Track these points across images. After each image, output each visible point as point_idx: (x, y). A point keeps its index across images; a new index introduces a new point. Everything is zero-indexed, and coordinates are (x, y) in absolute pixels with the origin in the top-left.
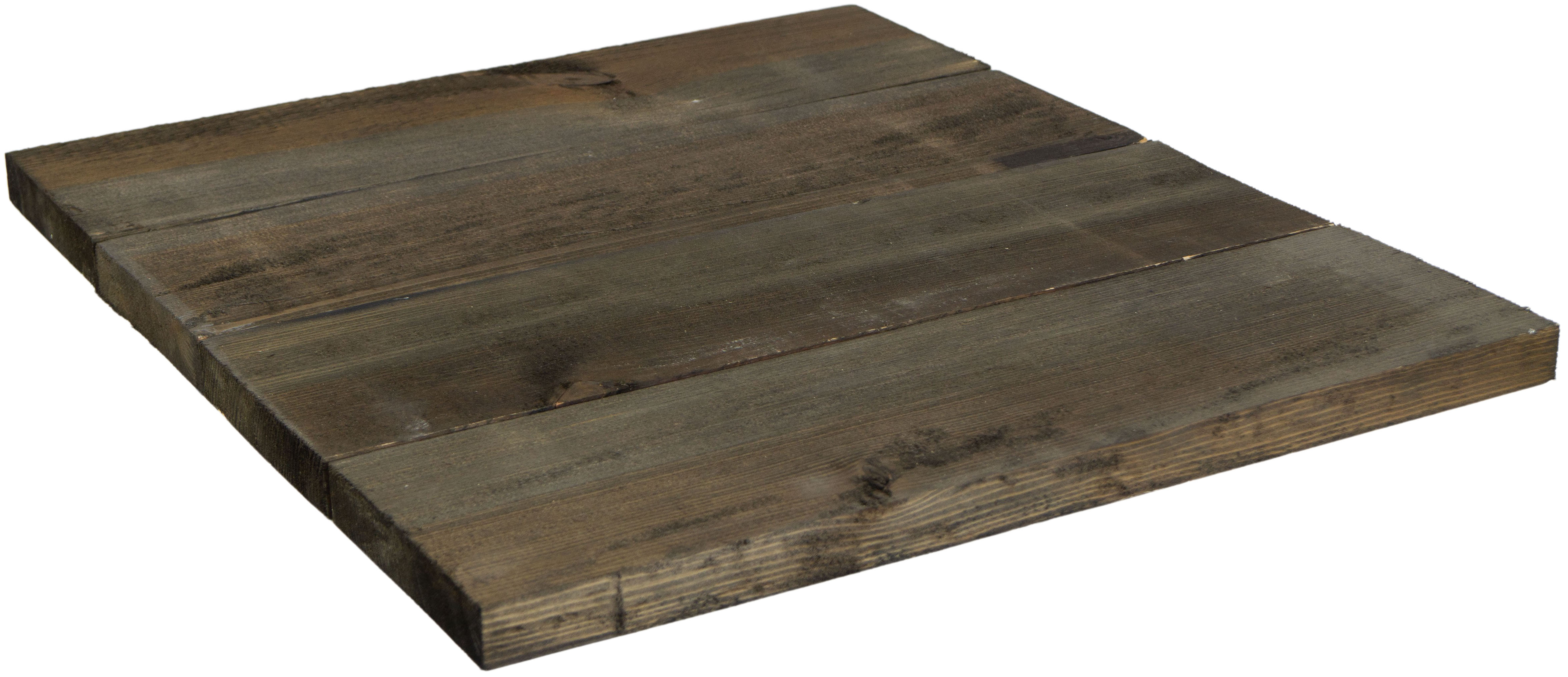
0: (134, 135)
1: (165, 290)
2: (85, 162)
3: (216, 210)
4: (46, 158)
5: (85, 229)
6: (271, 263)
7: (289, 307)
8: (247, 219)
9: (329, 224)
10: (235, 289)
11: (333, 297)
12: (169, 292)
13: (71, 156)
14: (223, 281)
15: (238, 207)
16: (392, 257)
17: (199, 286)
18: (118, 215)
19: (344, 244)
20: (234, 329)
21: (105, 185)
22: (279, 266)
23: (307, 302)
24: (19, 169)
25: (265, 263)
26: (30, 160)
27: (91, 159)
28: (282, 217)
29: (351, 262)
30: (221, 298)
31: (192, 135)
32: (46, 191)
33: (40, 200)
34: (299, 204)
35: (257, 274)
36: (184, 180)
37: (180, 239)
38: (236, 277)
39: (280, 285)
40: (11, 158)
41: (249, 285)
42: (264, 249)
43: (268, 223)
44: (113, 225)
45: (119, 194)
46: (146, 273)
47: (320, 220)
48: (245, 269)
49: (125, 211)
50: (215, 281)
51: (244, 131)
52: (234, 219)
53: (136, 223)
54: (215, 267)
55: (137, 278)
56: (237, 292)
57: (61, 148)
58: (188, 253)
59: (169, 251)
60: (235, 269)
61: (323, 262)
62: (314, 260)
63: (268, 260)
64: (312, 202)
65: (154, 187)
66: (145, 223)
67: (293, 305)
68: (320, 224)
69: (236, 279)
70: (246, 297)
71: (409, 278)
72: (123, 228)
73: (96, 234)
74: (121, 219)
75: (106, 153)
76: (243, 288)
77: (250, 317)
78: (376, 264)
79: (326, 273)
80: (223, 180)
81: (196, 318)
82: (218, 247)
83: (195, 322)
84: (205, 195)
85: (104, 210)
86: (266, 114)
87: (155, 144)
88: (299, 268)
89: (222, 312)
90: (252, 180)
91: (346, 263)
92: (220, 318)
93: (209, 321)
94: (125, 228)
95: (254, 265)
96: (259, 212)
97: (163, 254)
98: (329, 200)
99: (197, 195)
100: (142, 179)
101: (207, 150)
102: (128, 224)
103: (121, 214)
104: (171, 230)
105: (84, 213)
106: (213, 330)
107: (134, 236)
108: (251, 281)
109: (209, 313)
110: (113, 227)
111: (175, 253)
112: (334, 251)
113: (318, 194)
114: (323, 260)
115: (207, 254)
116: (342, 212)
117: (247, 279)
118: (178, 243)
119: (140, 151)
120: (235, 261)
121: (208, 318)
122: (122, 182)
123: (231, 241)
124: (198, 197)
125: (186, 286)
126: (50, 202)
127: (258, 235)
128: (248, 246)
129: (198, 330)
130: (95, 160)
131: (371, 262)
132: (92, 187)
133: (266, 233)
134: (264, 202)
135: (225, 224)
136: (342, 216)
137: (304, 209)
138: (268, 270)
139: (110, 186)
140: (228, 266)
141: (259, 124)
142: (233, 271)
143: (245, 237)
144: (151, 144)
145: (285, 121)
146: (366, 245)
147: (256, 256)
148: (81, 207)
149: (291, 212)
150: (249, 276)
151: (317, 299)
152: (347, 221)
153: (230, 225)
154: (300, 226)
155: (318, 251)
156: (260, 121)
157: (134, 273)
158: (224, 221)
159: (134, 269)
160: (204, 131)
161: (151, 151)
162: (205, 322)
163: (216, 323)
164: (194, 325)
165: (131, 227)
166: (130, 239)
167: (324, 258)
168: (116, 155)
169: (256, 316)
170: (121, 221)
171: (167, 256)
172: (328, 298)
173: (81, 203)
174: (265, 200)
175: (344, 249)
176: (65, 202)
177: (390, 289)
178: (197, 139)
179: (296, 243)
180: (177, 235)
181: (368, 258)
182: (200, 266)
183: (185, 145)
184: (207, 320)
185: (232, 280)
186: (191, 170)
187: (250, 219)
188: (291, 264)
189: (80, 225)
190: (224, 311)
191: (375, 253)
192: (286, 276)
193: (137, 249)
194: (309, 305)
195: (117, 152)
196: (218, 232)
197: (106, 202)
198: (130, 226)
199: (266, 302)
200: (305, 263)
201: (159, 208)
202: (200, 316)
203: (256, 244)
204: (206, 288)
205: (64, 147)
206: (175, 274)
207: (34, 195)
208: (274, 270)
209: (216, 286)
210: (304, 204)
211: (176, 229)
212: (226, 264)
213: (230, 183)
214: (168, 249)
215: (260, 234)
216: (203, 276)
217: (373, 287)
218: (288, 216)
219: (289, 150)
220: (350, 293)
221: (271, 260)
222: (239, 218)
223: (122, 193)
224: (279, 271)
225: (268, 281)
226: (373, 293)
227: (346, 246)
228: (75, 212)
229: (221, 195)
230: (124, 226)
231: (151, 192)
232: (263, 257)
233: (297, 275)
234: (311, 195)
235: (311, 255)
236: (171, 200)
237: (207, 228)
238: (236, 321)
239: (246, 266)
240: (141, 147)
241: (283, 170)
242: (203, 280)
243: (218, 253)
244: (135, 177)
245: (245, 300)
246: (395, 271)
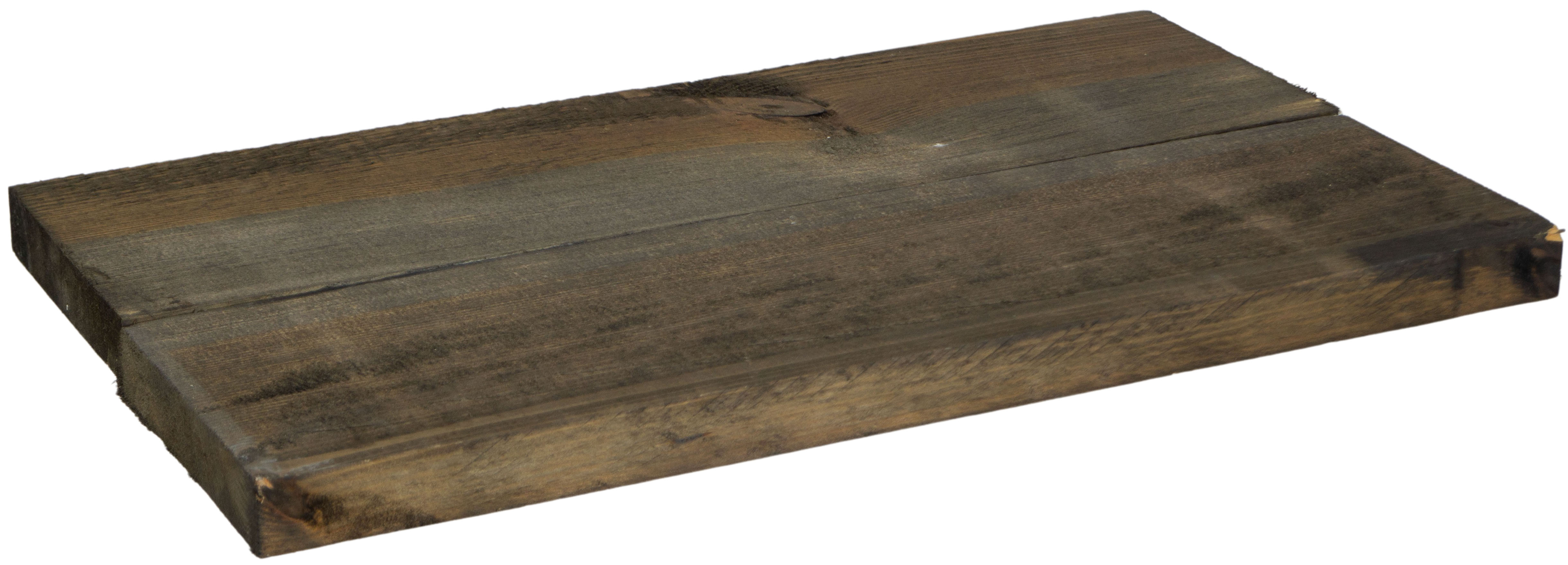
0: (181, 168)
1: (211, 404)
2: (115, 205)
3: (292, 284)
4: (64, 197)
5: (113, 305)
6: (358, 368)
7: (382, 437)
8: (327, 300)
9: (437, 312)
10: (307, 405)
11: (441, 425)
12: (218, 407)
13: (97, 195)
14: (291, 393)
15: (321, 280)
16: (524, 366)
17: (258, 400)
18: (158, 285)
19: (458, 343)
20: (305, 469)
21: (141, 240)
22: (368, 374)
23: (406, 432)
24: (27, 211)
25: (349, 369)
26: (42, 199)
27: (123, 200)
28: (374, 299)
29: (467, 372)
30: (289, 420)
31: (260, 171)
32: (62, 246)
33: (54, 257)
34: (397, 280)
35: (338, 385)
36: (248, 237)
37: (235, 326)
38: (310, 388)
39: (369, 402)
40: (17, 195)
41: (327, 401)
42: (348, 347)
43: (355, 308)
44: (151, 301)
45: (160, 254)
46: (187, 377)
47: (426, 305)
48: (322, 377)
49: (167, 279)
50: (281, 393)
51: (330, 166)
52: (309, 298)
53: (183, 299)
54: (282, 371)
55: (175, 383)
56: (310, 412)
57: (84, 182)
58: (245, 349)
59: (220, 343)
60: (308, 376)
61: (429, 370)
62: (416, 367)
63: (353, 364)
64: (415, 277)
65: (207, 245)
66: (194, 298)
67: (386, 436)
68: (426, 312)
69: (309, 392)
70: (323, 420)
71: (546, 400)
72: (164, 305)
73: (127, 312)
74: (161, 291)
75: (144, 192)
76: (319, 405)
77: (327, 451)
78: (500, 376)
79: (433, 388)
80: (300, 239)
81: (253, 450)
82: (287, 341)
83: (256, 453)
84: (275, 260)
85: (141, 277)
86: (360, 143)
87: (211, 182)
88: (396, 378)
89: (289, 441)
90: (340, 240)
91: (463, 373)
92: (288, 450)
93: (271, 455)
94: (167, 306)
95: (334, 371)
96: (343, 290)
97: (211, 349)
98: (437, 275)
99: (265, 260)
100: (191, 232)
101: (279, 193)
102: (171, 300)
103: (162, 284)
104: (223, 312)
105: (112, 280)
106: (276, 469)
107: (173, 319)
108: (330, 394)
109: (272, 442)
110: (151, 304)
111: (227, 348)
112: (443, 353)
113: (429, 264)
114: (429, 367)
115: (270, 352)
116: (456, 294)
117: (324, 392)
118: (232, 333)
119: (189, 191)
120: (309, 363)
121: (269, 449)
122: (164, 236)
123: (304, 332)
124: (266, 263)
125: (241, 400)
126: (66, 263)
127: (340, 325)
128: (327, 341)
129: (254, 468)
130: (129, 202)
131: (494, 373)
132: (125, 242)
133: (351, 323)
134: (356, 274)
135: (296, 306)
136: (454, 301)
137: (404, 288)
138: (353, 379)
139: (147, 242)
140: (299, 370)
141: (349, 157)
142: (306, 379)
143: (323, 327)
144: (205, 181)
145: (384, 154)
146: (488, 346)
147: (338, 357)
148: (109, 271)
149: (386, 291)
150: (327, 387)
151: (421, 427)
152: (462, 308)
153: (304, 307)
154: (397, 313)
155: (422, 353)
156: (352, 153)
157: (171, 376)
158: (296, 301)
159: (172, 370)
160: (276, 164)
161: (205, 192)
162: (265, 456)
163: (281, 459)
164: (251, 460)
165: (176, 305)
166: (167, 324)
167: (431, 363)
168: (157, 195)
169: (336, 450)
170: (162, 294)
171: (216, 351)
172: (435, 426)
173: (108, 266)
174: (357, 271)
175: (457, 352)
176: (87, 264)
177: (521, 416)
178: (266, 176)
179: (393, 340)
180: (231, 319)
181: (491, 367)
182: (260, 368)
183: (250, 185)
184: (270, 452)
185: (304, 392)
186: (257, 222)
187: (330, 299)
188: (386, 371)
189: (106, 299)
190: (291, 440)
191: (500, 359)
192: (379, 389)
193: (177, 339)
194: (408, 436)
195: (158, 191)
196: (287, 318)
197: (143, 265)
198: (173, 303)
199: (350, 428)
200: (404, 370)
201: (213, 278)
202: (259, 446)
203: (338, 338)
204: (269, 404)
205: (89, 180)
206: (228, 380)
207: (45, 248)
208: (361, 380)
209: (283, 400)
210: (403, 281)
211: (229, 311)
212: (297, 367)
213: (310, 243)
214: (218, 341)
215: (344, 324)
216: (264, 384)
217: (497, 411)
218: (383, 297)
219: (390, 197)
220: (465, 419)
221: (358, 364)
222: (316, 298)
223: (164, 253)
224: (368, 381)
225: (353, 396)
226: (496, 421)
227: (462, 347)
228: (100, 278)
229: (297, 260)
230: (165, 303)
231: (203, 254)
232: (347, 359)
233: (393, 388)
234: (419, 266)
235: (412, 359)
236: (230, 266)
237: (272, 311)
238: (307, 455)
239: (323, 371)
240: (192, 185)
241: (382, 227)
242: (264, 391)
243: (286, 351)
244: (182, 229)
245: (321, 424)
246: (527, 388)
